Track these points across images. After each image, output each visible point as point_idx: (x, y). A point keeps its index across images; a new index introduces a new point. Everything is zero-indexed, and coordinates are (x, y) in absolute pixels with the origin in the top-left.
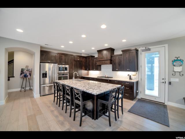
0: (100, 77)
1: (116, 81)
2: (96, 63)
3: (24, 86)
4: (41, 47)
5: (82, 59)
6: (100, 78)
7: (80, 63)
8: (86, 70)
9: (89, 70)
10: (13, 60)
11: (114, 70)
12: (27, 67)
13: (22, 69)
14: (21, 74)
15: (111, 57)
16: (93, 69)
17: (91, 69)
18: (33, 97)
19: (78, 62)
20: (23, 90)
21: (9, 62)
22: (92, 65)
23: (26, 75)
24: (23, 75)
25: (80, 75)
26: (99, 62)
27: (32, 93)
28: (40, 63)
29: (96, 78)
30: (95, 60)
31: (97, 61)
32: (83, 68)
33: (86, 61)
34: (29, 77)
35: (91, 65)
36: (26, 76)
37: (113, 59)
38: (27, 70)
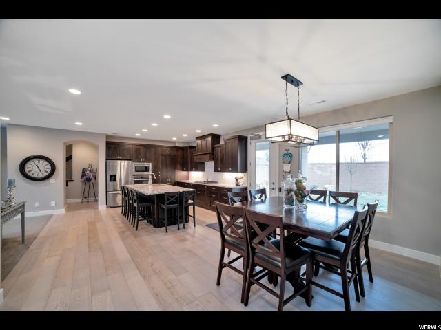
2: (195, 159)
3: (86, 195)
4: (108, 136)
5: (175, 152)
7: (173, 159)
8: (183, 170)
9: (187, 170)
10: (72, 155)
11: (216, 169)
12: (90, 165)
13: (83, 169)
14: (83, 176)
17: (189, 168)
18: (98, 208)
19: (168, 158)
20: (85, 200)
21: (67, 158)
22: (191, 162)
23: (89, 178)
24: (85, 178)
27: (97, 205)
28: (106, 160)
30: (194, 153)
31: (195, 156)
32: (178, 166)
33: (183, 155)
34: (93, 181)
35: (189, 161)
36: (88, 180)
38: (90, 171)
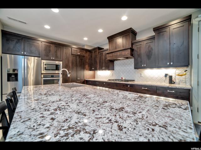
0: (113, 80)
1: (145, 86)
2: (106, 58)
5: (84, 54)
6: (113, 82)
7: (82, 60)
8: (91, 70)
9: (96, 69)
11: (137, 66)
15: (132, 44)
16: (101, 68)
17: (98, 67)
19: (78, 58)
22: (100, 62)
25: (82, 78)
26: (111, 55)
28: (2, 53)
29: (106, 82)
30: (104, 53)
31: (107, 54)
32: (87, 66)
33: (91, 57)
35: (98, 61)
37: (135, 47)
